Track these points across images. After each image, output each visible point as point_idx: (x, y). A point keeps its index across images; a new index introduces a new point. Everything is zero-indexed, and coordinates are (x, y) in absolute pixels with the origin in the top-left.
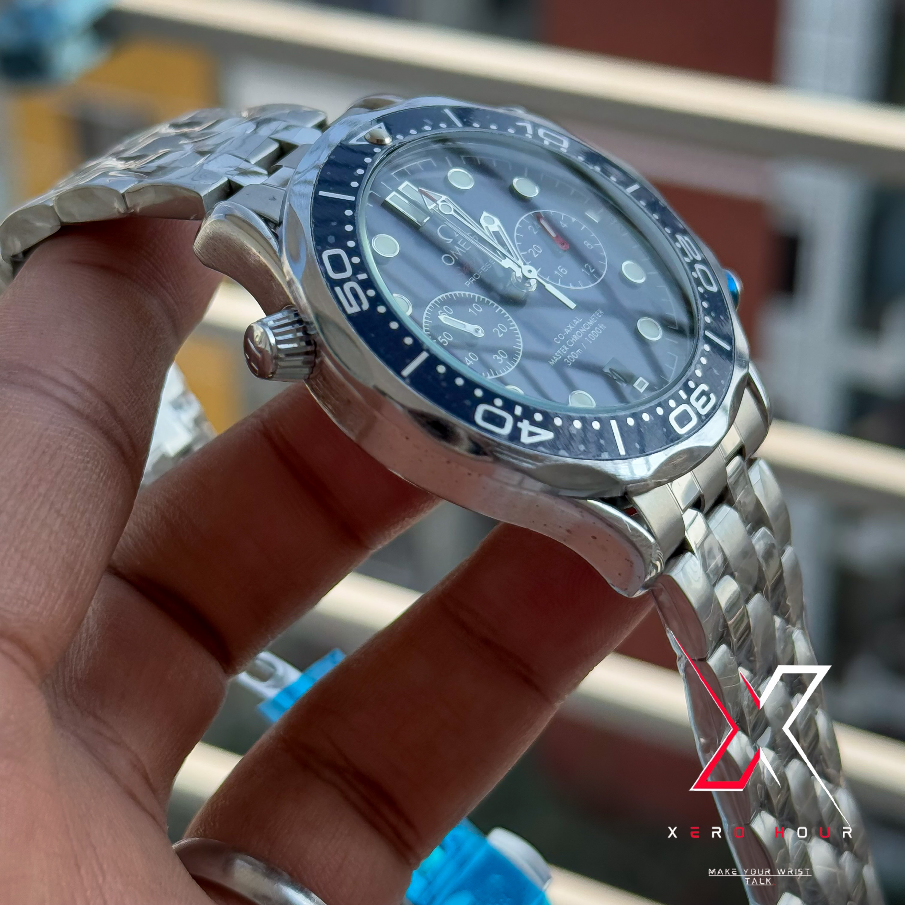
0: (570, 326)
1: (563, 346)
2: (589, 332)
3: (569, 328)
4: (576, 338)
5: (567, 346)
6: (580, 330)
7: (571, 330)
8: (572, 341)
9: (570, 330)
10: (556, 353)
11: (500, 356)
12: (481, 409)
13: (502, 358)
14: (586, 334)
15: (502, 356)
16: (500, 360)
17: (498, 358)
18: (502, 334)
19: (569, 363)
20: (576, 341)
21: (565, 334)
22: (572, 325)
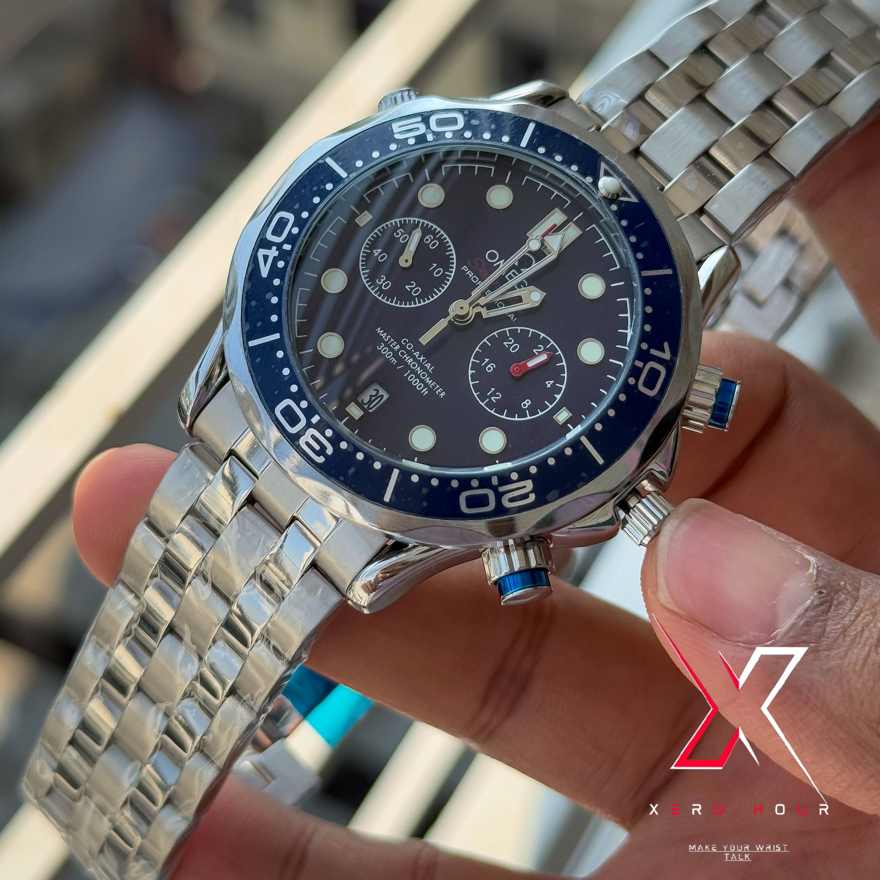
0: (422, 358)
1: (398, 346)
2: (418, 376)
3: (420, 356)
4: (409, 361)
5: (399, 350)
7: (418, 359)
8: (405, 356)
9: (418, 357)
10: (390, 337)
11: (384, 282)
12: (291, 217)
13: (382, 284)
14: (413, 372)
15: (384, 284)
16: (380, 281)
17: (382, 280)
18: (409, 290)
19: (380, 347)
20: (406, 360)
21: (413, 351)
22: (423, 360)
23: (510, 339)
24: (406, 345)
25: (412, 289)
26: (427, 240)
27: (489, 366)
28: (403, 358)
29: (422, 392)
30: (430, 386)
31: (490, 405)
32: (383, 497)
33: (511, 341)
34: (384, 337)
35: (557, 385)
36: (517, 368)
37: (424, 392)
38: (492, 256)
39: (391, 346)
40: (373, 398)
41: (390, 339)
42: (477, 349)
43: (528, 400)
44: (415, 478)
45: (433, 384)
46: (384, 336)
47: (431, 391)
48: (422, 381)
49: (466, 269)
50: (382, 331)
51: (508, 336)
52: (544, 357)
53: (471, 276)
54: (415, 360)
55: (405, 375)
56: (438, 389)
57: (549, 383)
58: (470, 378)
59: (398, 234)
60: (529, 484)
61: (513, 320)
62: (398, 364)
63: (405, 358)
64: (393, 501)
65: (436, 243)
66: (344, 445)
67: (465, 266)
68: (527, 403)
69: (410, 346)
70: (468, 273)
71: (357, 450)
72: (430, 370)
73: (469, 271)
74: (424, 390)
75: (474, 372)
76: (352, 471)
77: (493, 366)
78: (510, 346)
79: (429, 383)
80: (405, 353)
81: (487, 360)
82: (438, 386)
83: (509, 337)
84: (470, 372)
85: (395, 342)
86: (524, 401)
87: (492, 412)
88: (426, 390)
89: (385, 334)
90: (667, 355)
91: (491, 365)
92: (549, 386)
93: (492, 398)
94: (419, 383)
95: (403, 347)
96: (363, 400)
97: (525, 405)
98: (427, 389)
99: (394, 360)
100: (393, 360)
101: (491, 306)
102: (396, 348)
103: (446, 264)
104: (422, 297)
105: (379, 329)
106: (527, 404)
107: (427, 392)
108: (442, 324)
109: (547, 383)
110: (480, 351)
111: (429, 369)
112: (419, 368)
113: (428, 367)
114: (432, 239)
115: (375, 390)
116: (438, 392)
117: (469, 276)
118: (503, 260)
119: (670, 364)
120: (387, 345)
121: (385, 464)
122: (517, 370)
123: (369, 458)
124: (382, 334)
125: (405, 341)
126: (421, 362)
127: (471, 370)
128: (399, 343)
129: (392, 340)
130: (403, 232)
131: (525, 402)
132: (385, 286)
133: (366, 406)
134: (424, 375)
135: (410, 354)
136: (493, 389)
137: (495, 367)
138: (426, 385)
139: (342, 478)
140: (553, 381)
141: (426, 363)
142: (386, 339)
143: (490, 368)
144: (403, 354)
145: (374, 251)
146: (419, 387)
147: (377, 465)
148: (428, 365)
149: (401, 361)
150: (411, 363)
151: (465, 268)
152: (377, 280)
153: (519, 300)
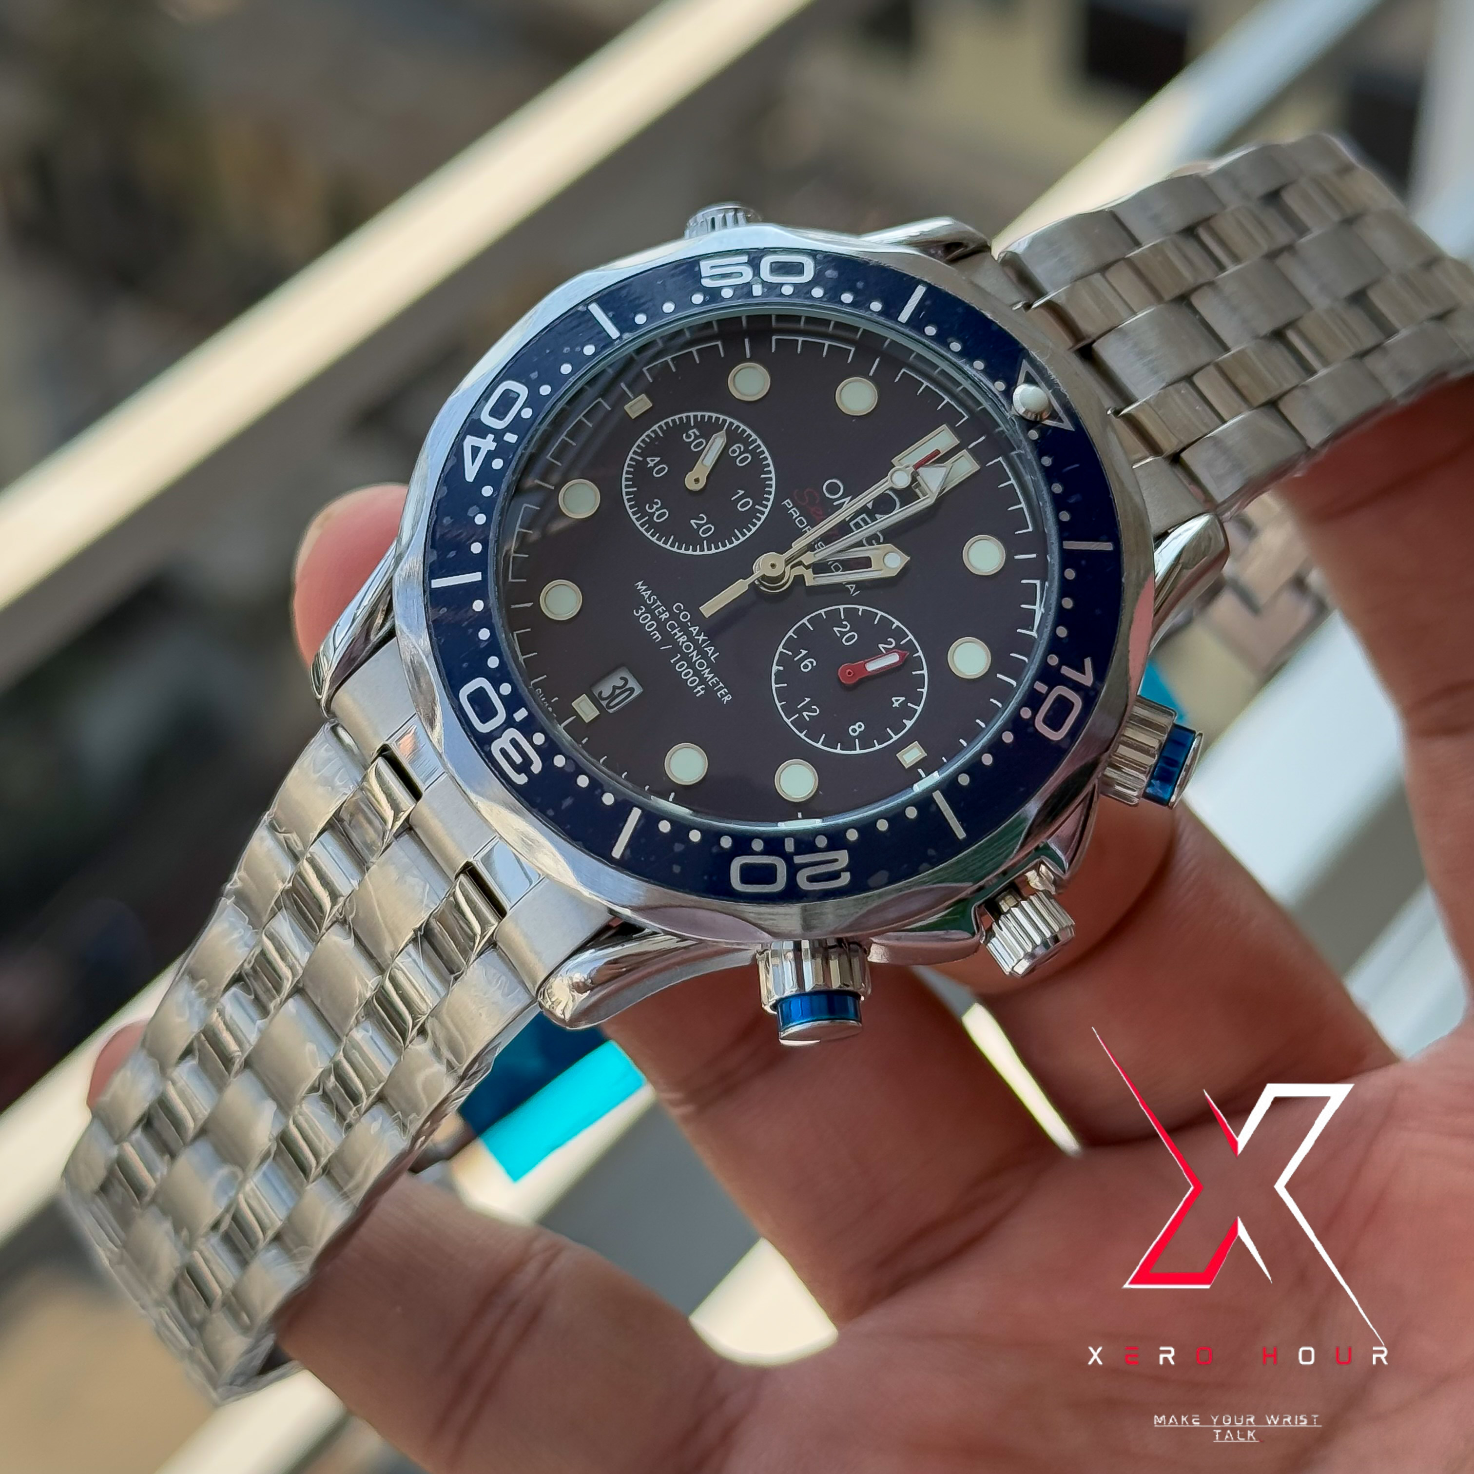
0: (701, 638)
1: (667, 613)
2: (691, 665)
3: (698, 634)
4: (681, 640)
5: (667, 620)
6: (696, 651)
7: (696, 637)
8: (676, 631)
9: (696, 635)
10: (655, 597)
11: (657, 510)
12: (522, 391)
13: (654, 513)
14: (686, 657)
15: (657, 513)
16: (651, 508)
17: (655, 507)
18: (695, 527)
19: (637, 612)
20: (676, 637)
21: (689, 624)
22: (704, 641)
23: (845, 623)
24: (680, 613)
25: (700, 526)
26: (734, 451)
27: (806, 662)
28: (673, 633)
29: (695, 691)
30: (710, 683)
31: (800, 724)
32: (612, 851)
33: (846, 627)
34: (646, 596)
35: (909, 704)
36: (848, 671)
37: (699, 692)
38: (833, 489)
39: (656, 612)
40: (618, 691)
41: (655, 602)
42: (790, 633)
43: (860, 723)
44: (665, 827)
45: (713, 680)
46: (646, 594)
47: (710, 691)
48: (697, 673)
49: (789, 505)
50: (644, 587)
51: (843, 618)
52: (893, 659)
53: (795, 516)
54: (691, 638)
55: (672, 661)
56: (721, 688)
57: (897, 701)
58: (773, 677)
59: (689, 436)
60: (843, 858)
61: (853, 593)
62: (663, 643)
63: (676, 634)
64: (626, 858)
65: (747, 458)
66: (559, 761)
67: (788, 500)
68: (858, 728)
69: (685, 617)
70: (791, 511)
71: (580, 771)
72: (712, 658)
73: (794, 509)
74: (699, 688)
75: (781, 668)
76: (568, 802)
77: (812, 663)
78: (843, 634)
79: (707, 677)
80: (676, 625)
81: (804, 652)
82: (721, 685)
83: (844, 620)
84: (775, 668)
85: (663, 607)
86: (855, 724)
87: (802, 735)
88: (702, 689)
89: (649, 592)
90: (1087, 679)
91: (810, 662)
92: (896, 705)
93: (805, 714)
94: (692, 676)
95: (674, 616)
96: (601, 693)
97: (854, 731)
98: (703, 686)
99: (658, 635)
100: (655, 634)
101: (820, 568)
102: (663, 617)
103: (758, 493)
104: (713, 540)
105: (640, 583)
106: (859, 730)
107: (702, 692)
108: (739, 587)
109: (894, 699)
110: (796, 637)
111: (711, 655)
112: (695, 653)
113: (710, 653)
114: (742, 450)
115: (622, 678)
116: (721, 694)
117: (793, 515)
118: (849, 498)
119: (1092, 693)
120: (649, 610)
121: (620, 799)
122: (849, 673)
123: (596, 786)
124: (644, 591)
125: (678, 608)
126: (700, 642)
127: (777, 665)
128: (669, 609)
129: (659, 603)
130: (698, 433)
131: (856, 727)
132: (659, 517)
133: (604, 703)
134: (701, 665)
135: (684, 628)
136: (808, 700)
137: (815, 664)
138: (703, 681)
139: (551, 813)
140: (904, 698)
141: (706, 647)
142: (650, 601)
143: (809, 664)
144: (672, 626)
145: (649, 459)
146: (691, 683)
147: (608, 799)
148: (710, 650)
149: (668, 638)
150: (683, 643)
151: (788, 503)
152: (648, 505)
153: (866, 563)
